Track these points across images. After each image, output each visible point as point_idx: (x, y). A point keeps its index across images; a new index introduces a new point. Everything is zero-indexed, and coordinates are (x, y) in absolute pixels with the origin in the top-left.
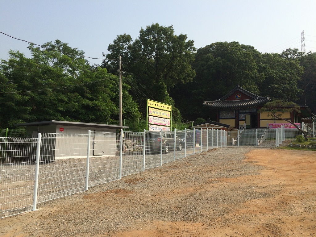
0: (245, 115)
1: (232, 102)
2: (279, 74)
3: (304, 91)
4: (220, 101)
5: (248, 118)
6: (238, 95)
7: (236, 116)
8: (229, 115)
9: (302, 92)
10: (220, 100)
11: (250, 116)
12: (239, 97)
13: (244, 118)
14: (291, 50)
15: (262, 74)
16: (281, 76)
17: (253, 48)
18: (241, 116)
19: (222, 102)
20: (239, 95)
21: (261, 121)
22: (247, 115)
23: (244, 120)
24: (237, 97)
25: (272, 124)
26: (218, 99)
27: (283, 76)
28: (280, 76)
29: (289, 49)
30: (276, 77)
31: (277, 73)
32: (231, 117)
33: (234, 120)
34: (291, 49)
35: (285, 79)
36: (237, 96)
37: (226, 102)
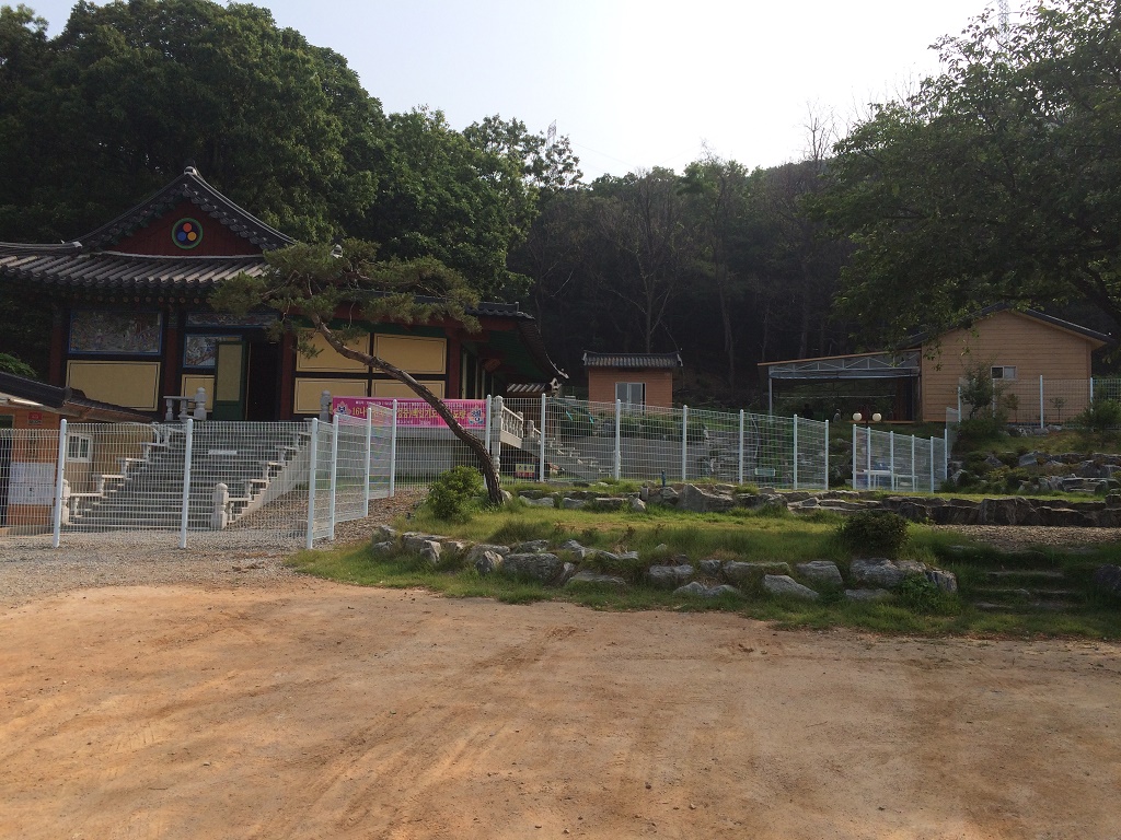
0: (218, 344)
1: (152, 261)
2: (440, 190)
3: (531, 280)
4: (78, 251)
5: (232, 359)
6: (187, 227)
7: (164, 350)
8: (128, 341)
9: (525, 284)
10: (78, 244)
11: (245, 353)
12: (192, 237)
13: (210, 362)
14: (501, 123)
15: (366, 176)
16: (448, 200)
17: (341, 61)
18: (196, 349)
19: (92, 257)
20: (195, 229)
21: (300, 383)
22: (224, 343)
23: (212, 371)
24: (182, 236)
25: (346, 401)
26: (69, 239)
27: (454, 204)
28: (443, 202)
29: (495, 119)
30: (426, 201)
31: (434, 188)
32: (135, 351)
33: (152, 371)
34: (501, 119)
35: (461, 217)
36: (180, 229)
37: (115, 259)
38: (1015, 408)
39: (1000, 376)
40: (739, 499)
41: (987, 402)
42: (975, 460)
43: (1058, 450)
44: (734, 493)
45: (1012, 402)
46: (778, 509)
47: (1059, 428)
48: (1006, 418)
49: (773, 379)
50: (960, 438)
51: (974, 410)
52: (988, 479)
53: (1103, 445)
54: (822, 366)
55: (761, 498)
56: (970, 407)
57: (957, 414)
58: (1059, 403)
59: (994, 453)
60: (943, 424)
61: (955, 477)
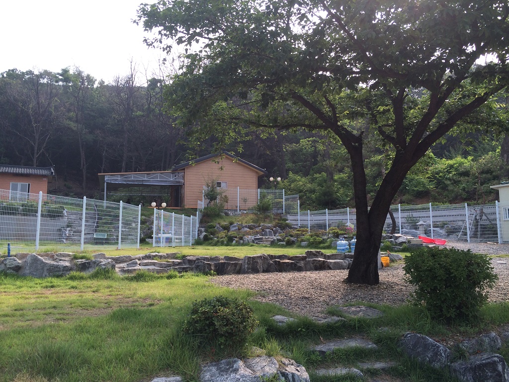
38: (227, 202)
39: (220, 187)
40: (76, 265)
41: (215, 199)
42: (211, 228)
43: (246, 223)
44: (72, 259)
45: (226, 199)
46: (108, 272)
47: (245, 212)
48: (223, 207)
49: (107, 183)
50: (204, 216)
51: (209, 202)
52: (218, 238)
53: (264, 220)
54: (134, 177)
55: (95, 263)
56: (208, 201)
57: (202, 204)
58: (245, 200)
59: (219, 224)
60: (196, 210)
61: (202, 237)
